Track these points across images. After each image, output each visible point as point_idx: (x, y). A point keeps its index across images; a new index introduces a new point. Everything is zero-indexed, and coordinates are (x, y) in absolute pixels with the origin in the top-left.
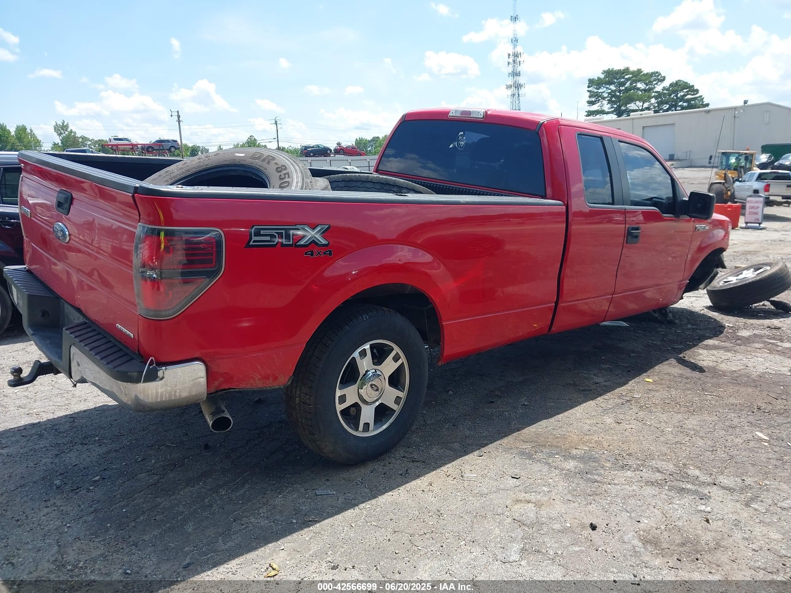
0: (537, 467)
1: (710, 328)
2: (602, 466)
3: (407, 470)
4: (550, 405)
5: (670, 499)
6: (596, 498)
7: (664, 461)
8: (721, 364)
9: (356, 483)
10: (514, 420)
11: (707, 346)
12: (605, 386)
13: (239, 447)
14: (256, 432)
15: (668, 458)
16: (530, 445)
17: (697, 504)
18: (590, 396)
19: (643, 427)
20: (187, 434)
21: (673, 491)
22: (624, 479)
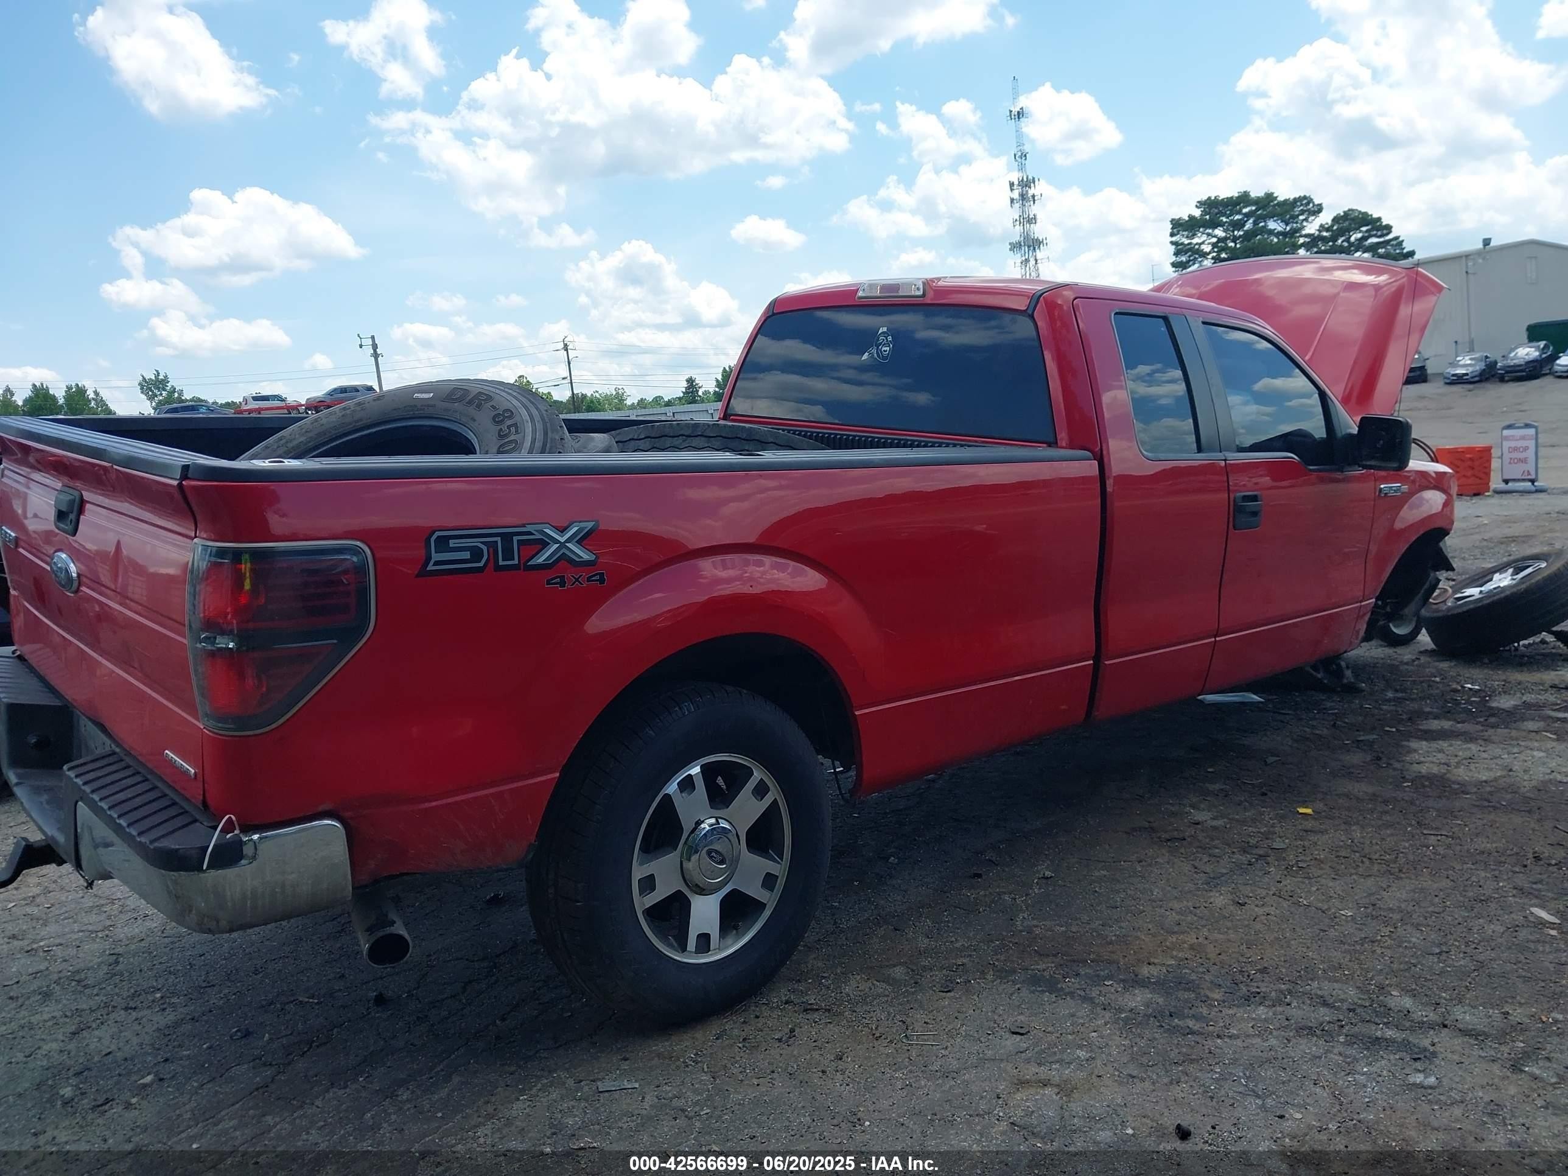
0: (1066, 1007)
1: (1431, 695)
2: (1204, 999)
3: (792, 1031)
4: (1097, 874)
5: (1349, 1064)
6: (1192, 1068)
7: (1336, 981)
8: (1456, 767)
9: (684, 1062)
10: (1021, 910)
11: (1426, 732)
12: (1215, 828)
13: (447, 998)
14: (486, 964)
15: (1344, 974)
16: (1053, 962)
17: (1407, 1071)
18: (1182, 850)
19: (1293, 909)
20: (343, 976)
21: (1356, 1046)
22: (1250, 1025)
